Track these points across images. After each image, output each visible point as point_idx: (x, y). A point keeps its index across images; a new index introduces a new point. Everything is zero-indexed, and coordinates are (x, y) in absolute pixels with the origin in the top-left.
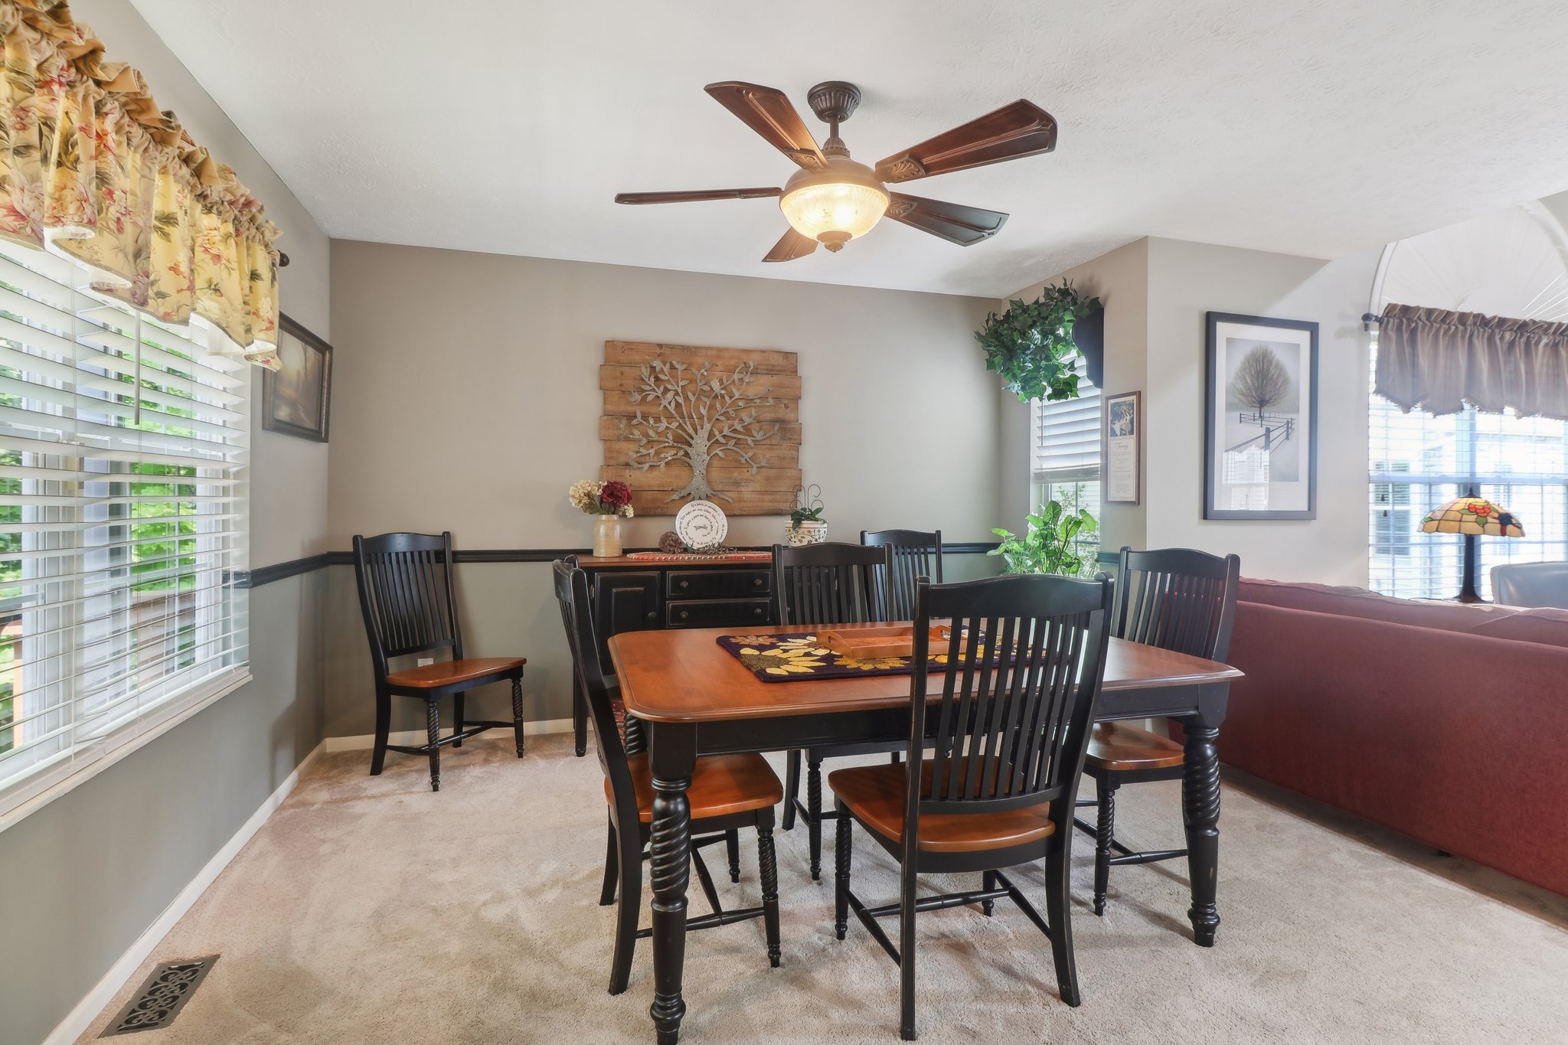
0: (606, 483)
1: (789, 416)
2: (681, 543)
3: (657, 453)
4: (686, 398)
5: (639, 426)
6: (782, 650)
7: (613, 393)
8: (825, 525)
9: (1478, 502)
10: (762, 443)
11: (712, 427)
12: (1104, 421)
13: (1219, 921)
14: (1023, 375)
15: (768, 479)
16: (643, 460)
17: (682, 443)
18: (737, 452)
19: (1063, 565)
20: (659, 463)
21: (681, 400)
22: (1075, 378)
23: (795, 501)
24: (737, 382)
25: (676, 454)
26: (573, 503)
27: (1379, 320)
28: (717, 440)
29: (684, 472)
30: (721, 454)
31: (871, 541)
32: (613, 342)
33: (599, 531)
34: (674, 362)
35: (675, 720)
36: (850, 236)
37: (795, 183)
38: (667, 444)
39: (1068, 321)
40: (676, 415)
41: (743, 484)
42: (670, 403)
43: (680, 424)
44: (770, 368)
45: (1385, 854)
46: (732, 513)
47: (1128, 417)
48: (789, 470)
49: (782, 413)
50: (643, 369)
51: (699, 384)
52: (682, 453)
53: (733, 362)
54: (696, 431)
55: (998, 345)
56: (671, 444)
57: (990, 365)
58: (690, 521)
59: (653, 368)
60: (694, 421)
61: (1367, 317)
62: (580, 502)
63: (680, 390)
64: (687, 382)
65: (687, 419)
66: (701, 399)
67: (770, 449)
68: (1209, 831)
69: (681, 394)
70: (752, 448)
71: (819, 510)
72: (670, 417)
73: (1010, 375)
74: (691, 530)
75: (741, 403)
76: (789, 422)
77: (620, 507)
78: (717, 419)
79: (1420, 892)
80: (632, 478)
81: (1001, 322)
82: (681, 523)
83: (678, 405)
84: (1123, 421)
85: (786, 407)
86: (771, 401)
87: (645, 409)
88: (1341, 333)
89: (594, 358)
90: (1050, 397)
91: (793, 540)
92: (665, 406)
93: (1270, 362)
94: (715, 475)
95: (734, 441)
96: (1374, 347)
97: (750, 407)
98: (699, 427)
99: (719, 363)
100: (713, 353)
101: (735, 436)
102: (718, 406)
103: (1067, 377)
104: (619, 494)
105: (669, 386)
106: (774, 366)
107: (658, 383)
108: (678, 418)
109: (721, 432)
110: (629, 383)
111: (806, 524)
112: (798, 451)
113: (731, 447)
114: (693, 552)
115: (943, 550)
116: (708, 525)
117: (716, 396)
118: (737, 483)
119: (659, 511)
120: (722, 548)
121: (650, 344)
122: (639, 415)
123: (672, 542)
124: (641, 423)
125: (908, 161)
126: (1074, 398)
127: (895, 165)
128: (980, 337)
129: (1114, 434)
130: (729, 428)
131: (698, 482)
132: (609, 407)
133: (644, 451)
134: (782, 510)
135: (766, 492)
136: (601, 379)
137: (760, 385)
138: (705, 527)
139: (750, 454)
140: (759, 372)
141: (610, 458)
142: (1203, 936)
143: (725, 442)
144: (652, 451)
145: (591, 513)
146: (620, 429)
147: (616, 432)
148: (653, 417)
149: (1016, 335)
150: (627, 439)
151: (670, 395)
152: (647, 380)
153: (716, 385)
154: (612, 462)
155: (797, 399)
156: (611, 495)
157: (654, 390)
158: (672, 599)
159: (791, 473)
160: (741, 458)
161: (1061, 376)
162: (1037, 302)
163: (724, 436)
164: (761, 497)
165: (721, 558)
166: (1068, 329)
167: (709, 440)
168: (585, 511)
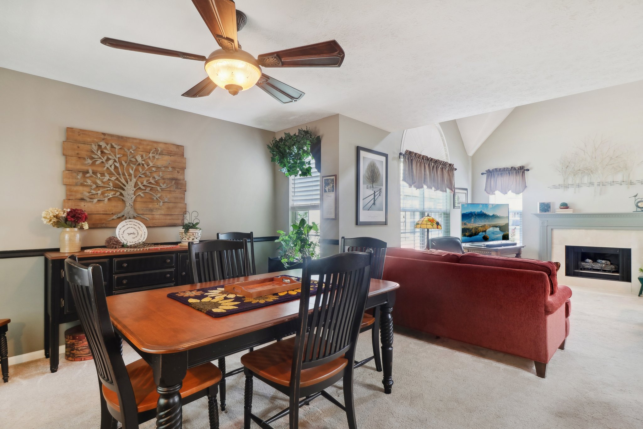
0: (69, 210)
1: (180, 177)
2: (120, 243)
3: (103, 194)
4: (121, 164)
5: (90, 178)
6: (211, 297)
7: (72, 158)
8: (201, 231)
9: (431, 218)
10: (166, 190)
11: (137, 180)
12: (321, 186)
13: (393, 383)
14: (289, 165)
15: (168, 208)
16: (93, 197)
17: (118, 188)
18: (151, 194)
19: (307, 245)
20: (104, 199)
21: (118, 165)
22: (310, 168)
23: (183, 220)
24: (151, 157)
25: (115, 194)
26: (45, 221)
27: (404, 155)
28: (140, 187)
29: (120, 204)
30: (142, 195)
31: (222, 237)
32: (72, 128)
33: (64, 238)
34: (113, 144)
35: (174, 351)
36: (241, 88)
37: (215, 56)
38: (109, 189)
39: (308, 144)
40: (115, 173)
41: (155, 210)
42: (111, 166)
43: (117, 178)
44: (169, 152)
45: (423, 342)
46: (149, 226)
47: (332, 185)
48: (180, 204)
49: (176, 175)
50: (93, 146)
51: (129, 157)
52: (118, 194)
53: (149, 147)
54: (127, 182)
55: (278, 151)
56: (111, 189)
57: (273, 160)
58: (125, 230)
59: (100, 146)
60: (126, 177)
61: (400, 154)
62: (50, 221)
63: (117, 160)
64: (121, 155)
65: (121, 176)
66: (130, 165)
67: (169, 193)
68: (390, 348)
69: (118, 162)
70: (159, 192)
71: (197, 224)
72: (111, 174)
73: (282, 165)
74: (126, 236)
75: (154, 169)
76: (180, 180)
77: (79, 223)
78: (140, 177)
79: (438, 353)
80: (85, 207)
81: (279, 142)
82: (119, 232)
83: (116, 167)
84: (329, 186)
85: (178, 172)
86: (170, 169)
87: (95, 168)
88: (394, 159)
89: (60, 137)
90: (300, 175)
91: (184, 238)
92: (108, 168)
93: (375, 167)
94: (138, 206)
95: (150, 188)
96: (402, 165)
97: (159, 171)
98: (129, 180)
99: (141, 147)
100: (138, 141)
101: (151, 186)
102: (140, 169)
103: (307, 167)
104: (80, 216)
105: (110, 157)
106: (171, 151)
107: (103, 154)
108: (116, 175)
109: (142, 183)
110: (84, 154)
111: (191, 230)
112: (184, 194)
113: (148, 192)
114: (128, 247)
115: (254, 240)
116: (136, 232)
117: (139, 164)
118: (151, 210)
119: (104, 225)
120: (144, 244)
121: (97, 133)
122: (91, 171)
123: (113, 242)
124: (91, 176)
125: (275, 58)
126: (310, 176)
127: (269, 58)
128: (269, 147)
129: (325, 191)
130: (147, 182)
131: (128, 209)
132: (69, 166)
133: (94, 192)
134: (176, 224)
135: (168, 215)
136: (64, 149)
137: (163, 161)
138: (134, 234)
139: (159, 195)
140: (163, 153)
141: (70, 195)
142: (387, 390)
143: (144, 189)
144: (99, 192)
145: (58, 227)
146: (78, 179)
147: (75, 180)
148: (100, 173)
149: (286, 148)
150: (82, 185)
151: (111, 162)
152: (96, 152)
153: (139, 159)
154: (71, 198)
155: (183, 169)
156: (74, 216)
157: (100, 158)
158: (116, 273)
159: (180, 205)
160: (153, 197)
161: (304, 167)
162: (295, 135)
163: (144, 186)
164: (165, 217)
165: (146, 249)
166: (308, 147)
167: (135, 187)
168: (54, 226)
